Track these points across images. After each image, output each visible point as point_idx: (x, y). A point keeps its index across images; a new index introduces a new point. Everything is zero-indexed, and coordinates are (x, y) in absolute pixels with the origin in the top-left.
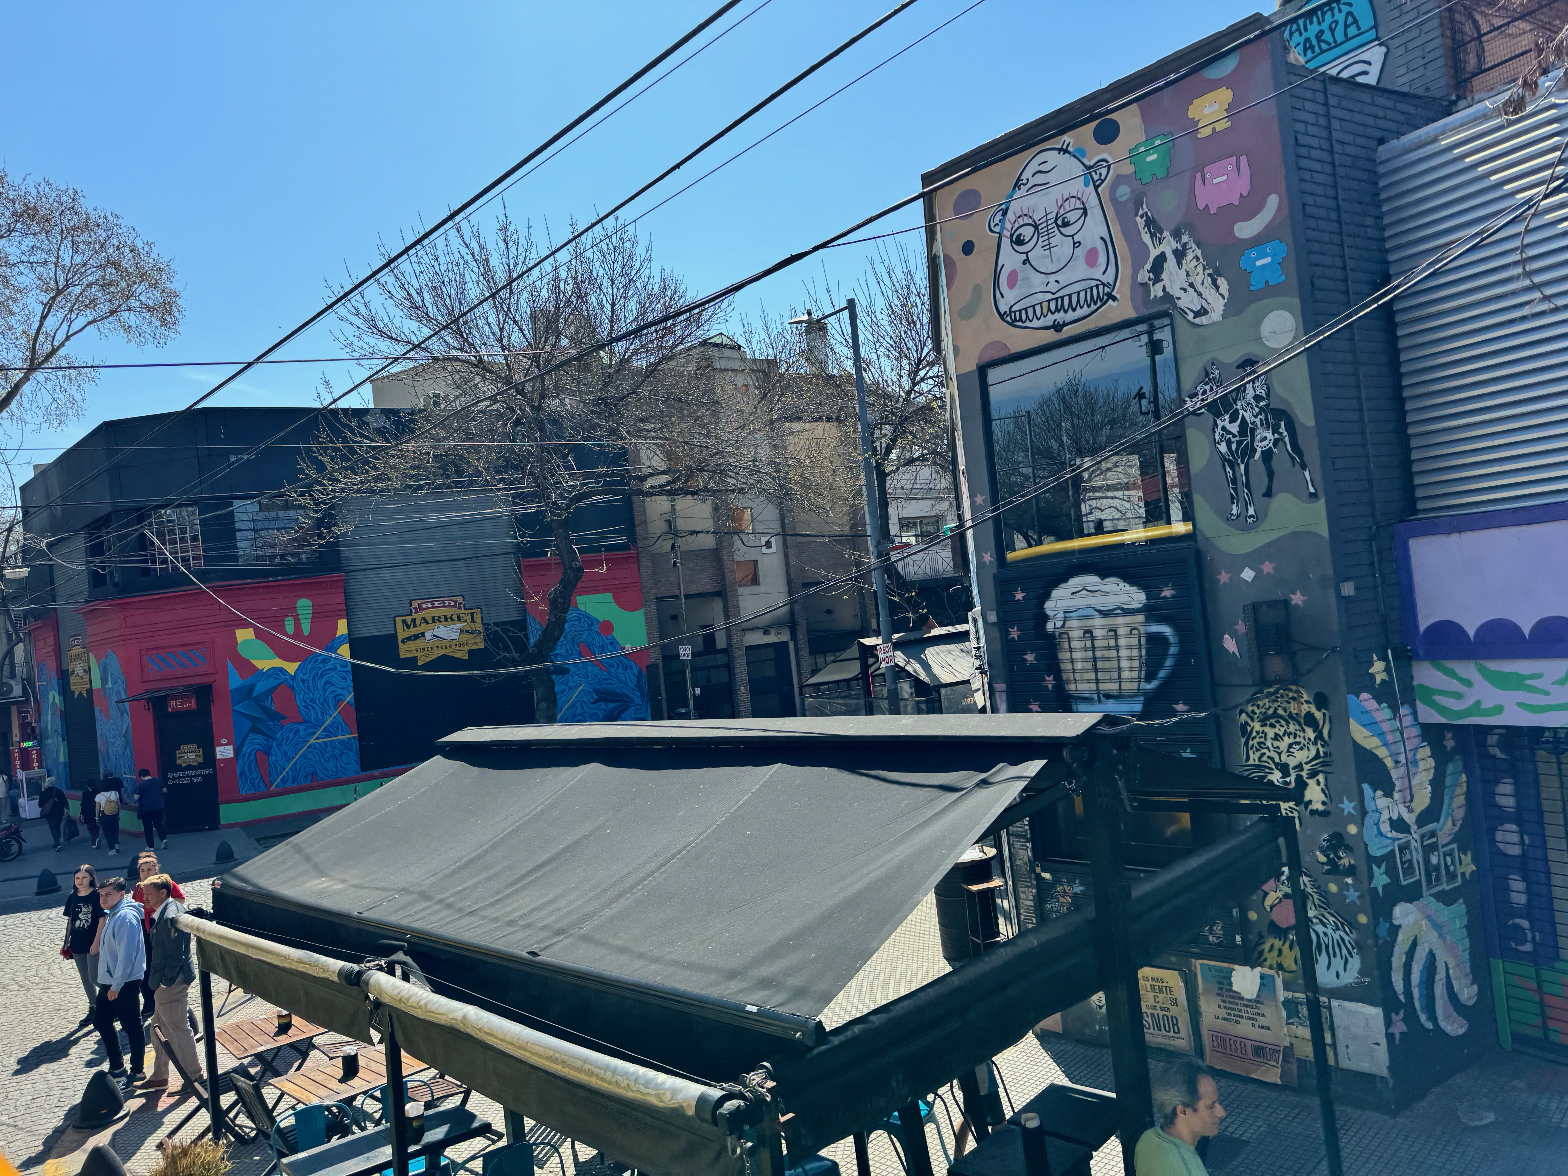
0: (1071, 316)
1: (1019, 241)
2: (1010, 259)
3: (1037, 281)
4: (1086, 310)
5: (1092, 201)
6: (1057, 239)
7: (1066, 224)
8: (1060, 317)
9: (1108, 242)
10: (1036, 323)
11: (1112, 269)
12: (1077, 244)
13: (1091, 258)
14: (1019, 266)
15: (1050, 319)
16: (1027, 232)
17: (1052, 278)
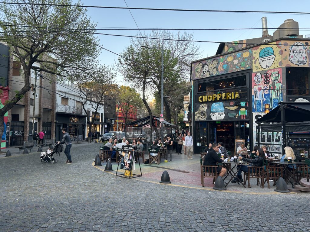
0: (300, 64)
1: (293, 52)
2: (292, 54)
3: (296, 58)
4: (302, 64)
5: (304, 51)
6: (299, 54)
7: (301, 53)
8: (299, 64)
9: (306, 57)
10: (295, 64)
11: (306, 60)
12: (302, 56)
13: (304, 58)
14: (293, 56)
15: (297, 64)
16: (295, 52)
17: (298, 59)
